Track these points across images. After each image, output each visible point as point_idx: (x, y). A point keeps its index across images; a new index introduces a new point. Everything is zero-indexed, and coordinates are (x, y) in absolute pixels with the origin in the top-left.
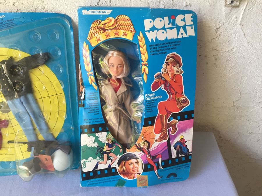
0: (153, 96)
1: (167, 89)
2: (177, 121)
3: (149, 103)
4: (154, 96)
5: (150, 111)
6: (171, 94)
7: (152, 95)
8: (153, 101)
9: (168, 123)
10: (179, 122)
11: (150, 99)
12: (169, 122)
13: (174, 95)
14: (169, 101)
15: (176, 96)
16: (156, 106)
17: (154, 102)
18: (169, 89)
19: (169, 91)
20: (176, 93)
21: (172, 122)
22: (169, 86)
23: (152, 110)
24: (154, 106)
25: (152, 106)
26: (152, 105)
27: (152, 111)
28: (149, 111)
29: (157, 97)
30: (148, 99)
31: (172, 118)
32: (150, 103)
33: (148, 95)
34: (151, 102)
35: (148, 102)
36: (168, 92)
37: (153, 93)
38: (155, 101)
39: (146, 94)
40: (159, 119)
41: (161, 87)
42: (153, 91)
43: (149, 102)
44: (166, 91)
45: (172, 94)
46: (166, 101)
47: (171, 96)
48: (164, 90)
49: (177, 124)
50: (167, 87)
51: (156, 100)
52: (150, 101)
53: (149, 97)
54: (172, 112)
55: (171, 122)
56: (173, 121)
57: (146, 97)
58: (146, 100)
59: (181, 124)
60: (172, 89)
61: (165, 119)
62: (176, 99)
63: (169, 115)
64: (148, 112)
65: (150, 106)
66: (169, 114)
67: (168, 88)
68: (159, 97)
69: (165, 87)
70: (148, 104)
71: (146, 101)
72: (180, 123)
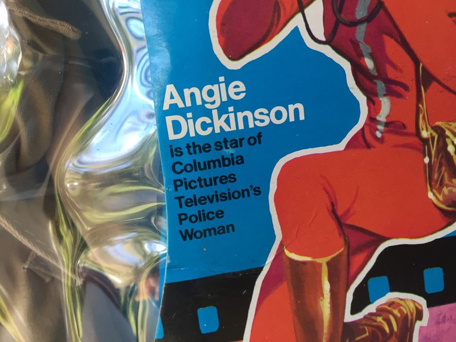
0: (230, 102)
1: (355, 44)
2: (422, 301)
3: (195, 166)
4: (240, 106)
5: (203, 234)
6: (381, 86)
7: (221, 92)
8: (229, 152)
9: (349, 318)
10: (436, 309)
11: (204, 126)
12: (359, 316)
13: (411, 95)
14: (368, 146)
15: (423, 107)
16: (260, 191)
17: (241, 160)
18: (365, 48)
19: (369, 63)
20: (426, 78)
21: (381, 311)
22: (368, 19)
23: (223, 222)
24: (243, 193)
25: (221, 188)
26: (223, 179)
27: (223, 230)
28: (200, 226)
29: (261, 118)
30: (192, 128)
31: (384, 279)
32: (208, 165)
33: (187, 92)
34: (214, 155)
35: (187, 159)
36: (359, 70)
37: (231, 76)
38: (245, 150)
39: (171, 88)
40: (283, 292)
41: (298, 21)
42: (234, 57)
43: (201, 158)
44: (346, 66)
45: (394, 89)
46: (341, 146)
47: (386, 104)
48: (328, 51)
49: (418, 324)
50: (355, 23)
51: (257, 137)
52: (206, 148)
53: (199, 111)
54: (385, 239)
55: (371, 309)
56: (391, 304)
57: (174, 110)
58: (172, 136)
59: (446, 326)
60: (392, 47)
61: (326, 286)
62: (425, 134)
63: (358, 259)
64: (187, 235)
65: (209, 191)
66: (359, 249)
67: (361, 31)
68: (279, 115)
69: (338, 23)
70: (194, 175)
71: (174, 150)
72: (436, 321)
